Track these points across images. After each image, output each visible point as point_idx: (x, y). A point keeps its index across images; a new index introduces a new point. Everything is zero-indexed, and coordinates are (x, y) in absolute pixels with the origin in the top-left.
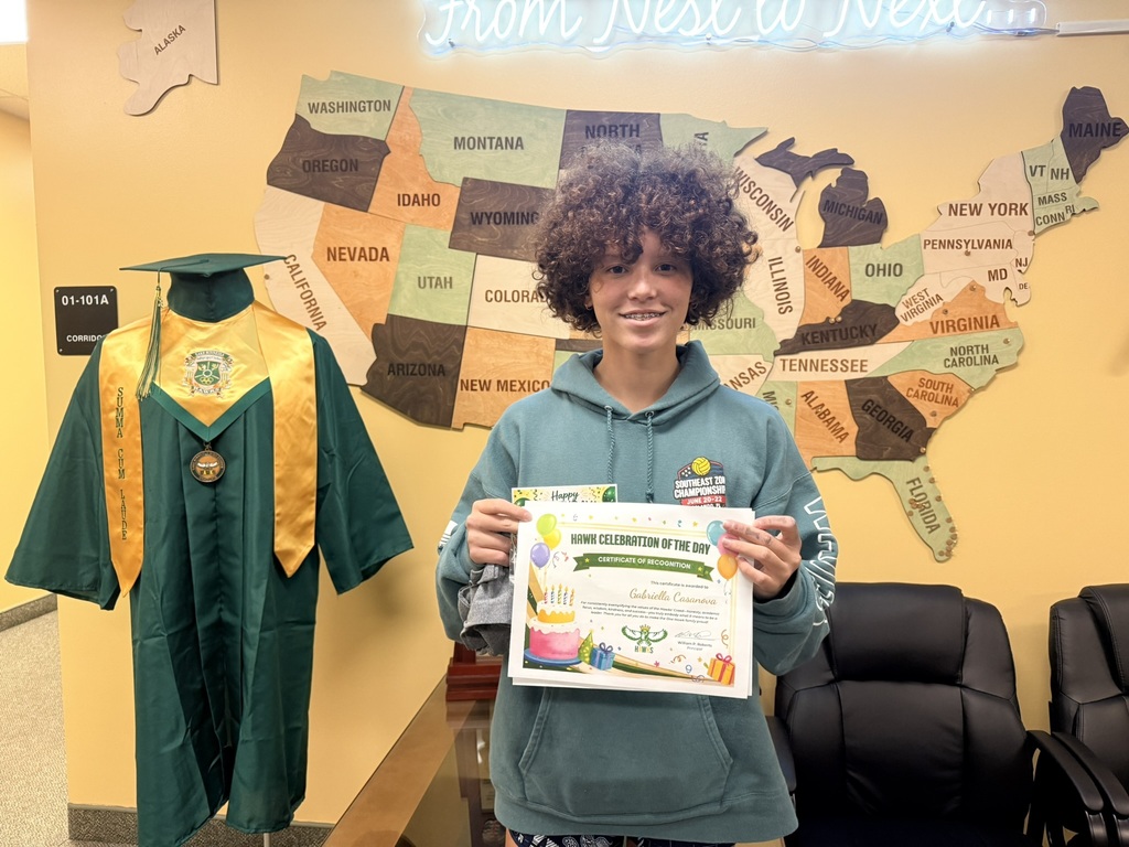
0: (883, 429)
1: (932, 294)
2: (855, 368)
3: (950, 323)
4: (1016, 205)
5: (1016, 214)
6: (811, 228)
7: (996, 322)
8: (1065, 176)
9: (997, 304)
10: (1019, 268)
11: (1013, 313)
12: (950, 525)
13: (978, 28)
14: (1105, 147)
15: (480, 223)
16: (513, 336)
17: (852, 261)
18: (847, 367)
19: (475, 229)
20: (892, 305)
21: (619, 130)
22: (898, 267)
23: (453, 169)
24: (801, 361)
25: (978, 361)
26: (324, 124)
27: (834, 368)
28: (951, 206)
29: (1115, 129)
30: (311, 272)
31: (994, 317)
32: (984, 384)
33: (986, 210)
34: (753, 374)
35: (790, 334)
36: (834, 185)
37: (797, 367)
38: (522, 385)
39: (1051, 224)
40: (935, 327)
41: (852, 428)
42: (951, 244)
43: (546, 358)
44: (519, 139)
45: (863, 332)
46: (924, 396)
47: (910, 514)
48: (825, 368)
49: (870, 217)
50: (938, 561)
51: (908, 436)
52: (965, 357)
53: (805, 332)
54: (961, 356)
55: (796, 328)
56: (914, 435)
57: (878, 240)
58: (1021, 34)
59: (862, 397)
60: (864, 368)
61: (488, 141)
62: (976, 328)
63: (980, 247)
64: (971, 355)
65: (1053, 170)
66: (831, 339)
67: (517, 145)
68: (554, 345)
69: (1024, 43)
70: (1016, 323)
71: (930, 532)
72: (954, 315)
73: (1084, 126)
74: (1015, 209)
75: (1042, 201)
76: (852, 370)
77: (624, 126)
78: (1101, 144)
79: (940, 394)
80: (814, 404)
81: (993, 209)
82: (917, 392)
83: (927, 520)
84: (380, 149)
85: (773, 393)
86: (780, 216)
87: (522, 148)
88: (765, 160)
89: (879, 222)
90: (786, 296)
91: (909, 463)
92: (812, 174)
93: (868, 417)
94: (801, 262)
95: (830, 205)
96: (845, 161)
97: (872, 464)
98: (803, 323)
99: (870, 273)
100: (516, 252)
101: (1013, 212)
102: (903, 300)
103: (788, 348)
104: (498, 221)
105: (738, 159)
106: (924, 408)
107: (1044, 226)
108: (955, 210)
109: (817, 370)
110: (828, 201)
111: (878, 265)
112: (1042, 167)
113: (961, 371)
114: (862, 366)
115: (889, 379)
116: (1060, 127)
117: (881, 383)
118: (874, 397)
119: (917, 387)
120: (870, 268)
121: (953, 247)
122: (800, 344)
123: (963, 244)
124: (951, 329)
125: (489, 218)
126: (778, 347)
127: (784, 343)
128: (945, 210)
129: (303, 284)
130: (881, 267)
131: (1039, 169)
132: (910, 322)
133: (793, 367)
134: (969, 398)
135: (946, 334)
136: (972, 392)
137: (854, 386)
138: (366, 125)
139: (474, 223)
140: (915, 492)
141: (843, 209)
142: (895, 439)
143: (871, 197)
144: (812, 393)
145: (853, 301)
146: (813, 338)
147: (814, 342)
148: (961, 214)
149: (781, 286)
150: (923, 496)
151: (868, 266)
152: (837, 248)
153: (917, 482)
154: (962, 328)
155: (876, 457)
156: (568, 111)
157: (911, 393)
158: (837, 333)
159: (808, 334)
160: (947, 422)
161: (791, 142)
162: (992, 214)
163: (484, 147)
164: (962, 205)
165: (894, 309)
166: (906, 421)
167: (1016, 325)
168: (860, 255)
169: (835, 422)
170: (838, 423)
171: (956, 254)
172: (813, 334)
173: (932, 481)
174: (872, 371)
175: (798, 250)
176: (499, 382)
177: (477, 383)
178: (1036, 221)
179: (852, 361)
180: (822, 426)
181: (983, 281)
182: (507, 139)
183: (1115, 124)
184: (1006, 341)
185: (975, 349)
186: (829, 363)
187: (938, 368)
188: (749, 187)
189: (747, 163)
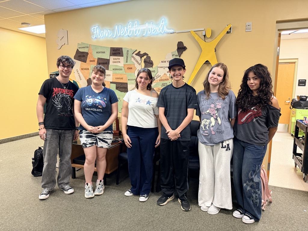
1: (159, 75)
3: (162, 80)
6: (143, 65)
13: (165, 32)
14: (183, 51)
22: (154, 71)
23: (96, 56)
26: (81, 50)
29: (185, 48)
30: (79, 72)
31: (168, 78)
36: (146, 58)
40: (160, 80)
42: (162, 67)
44: (105, 52)
57: (152, 66)
62: (166, 80)
63: (166, 68)
65: (176, 55)
68: (110, 83)
69: (172, 34)
72: (162, 78)
73: (180, 48)
77: (118, 50)
84: (87, 54)
86: (139, 63)
89: (152, 64)
92: (143, 56)
95: (145, 62)
96: (147, 54)
102: (155, 76)
112: (174, 55)
115: (154, 88)
116: (177, 48)
123: (164, 67)
125: (101, 64)
128: (161, 62)
129: (79, 73)
138: (85, 50)
141: (147, 62)
143: (151, 60)
154: (164, 80)
156: (111, 48)
157: (157, 90)
161: (140, 52)
162: (167, 62)
163: (100, 53)
164: (163, 61)
171: (163, 69)
181: (166, 73)
182: (103, 52)
185: (165, 84)
187: (160, 87)
188: (135, 59)
189: (134, 55)
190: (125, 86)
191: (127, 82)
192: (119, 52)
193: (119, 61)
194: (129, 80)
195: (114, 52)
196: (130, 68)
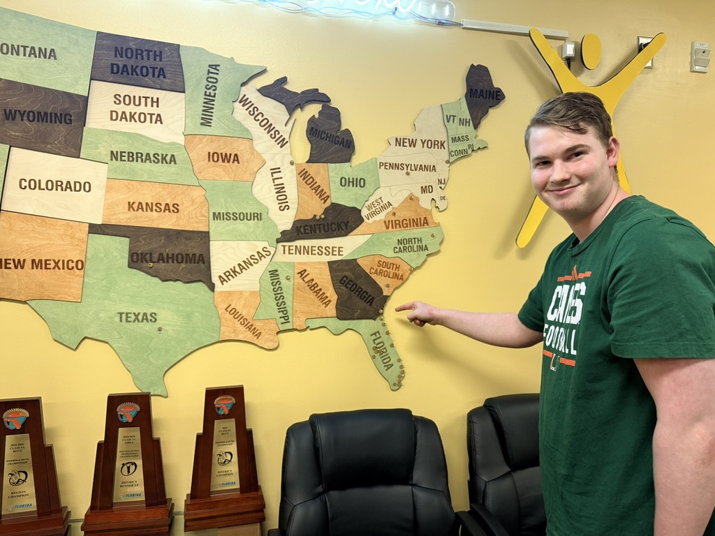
0: (354, 296)
1: (385, 201)
2: (334, 253)
3: (397, 222)
4: (438, 142)
5: (438, 148)
6: (301, 148)
7: (426, 222)
8: (468, 124)
9: (426, 210)
10: (440, 185)
11: (437, 217)
12: (400, 364)
13: (413, 14)
14: (491, 107)
15: (14, 119)
16: (47, 220)
17: (331, 174)
18: (329, 252)
19: (8, 124)
20: (359, 208)
21: (145, 54)
22: (362, 181)
24: (296, 247)
25: (415, 249)
27: (320, 253)
28: (397, 139)
29: (497, 95)
31: (425, 218)
32: (419, 265)
33: (419, 144)
34: (261, 256)
35: (288, 226)
36: (317, 116)
37: (294, 252)
38: (57, 264)
39: (459, 156)
40: (387, 224)
41: (333, 296)
42: (397, 166)
43: (79, 240)
44: (52, 50)
45: (339, 226)
46: (381, 273)
47: (373, 357)
48: (314, 252)
49: (342, 143)
50: (393, 390)
51: (371, 302)
52: (407, 245)
53: (299, 225)
54: (404, 246)
55: (293, 221)
56: (375, 300)
57: (348, 160)
58: (440, 24)
59: (340, 274)
60: (341, 253)
61: (21, 49)
62: (413, 226)
63: (416, 170)
64: (411, 245)
65: (460, 119)
66: (318, 231)
67: (50, 56)
68: (87, 229)
70: (439, 223)
71: (387, 370)
72: (400, 216)
73: (479, 91)
74: (437, 145)
75: (454, 140)
76: (333, 255)
77: (149, 51)
78: (489, 105)
79: (392, 271)
80: (306, 279)
81: (423, 143)
82: (376, 270)
83: (385, 361)
85: (276, 271)
86: (278, 136)
87: (55, 58)
88: (265, 91)
89: (349, 148)
90: (284, 197)
91: (371, 321)
92: (301, 106)
93: (344, 288)
94: (295, 173)
95: (314, 131)
96: (323, 99)
97: (348, 322)
98: (298, 218)
99: (343, 184)
100: (49, 146)
101: (436, 146)
102: (366, 205)
103: (287, 237)
104: (31, 119)
105: (243, 88)
106: (381, 281)
107: (455, 157)
108: (400, 142)
109: (308, 254)
110: (312, 128)
111: (349, 179)
112: (454, 116)
113: (404, 255)
114: (339, 251)
115: (358, 261)
116: (465, 91)
117: (352, 264)
118: (347, 274)
119: (377, 267)
120: (343, 180)
121: (398, 169)
122: (295, 234)
123: (405, 167)
124: (398, 226)
125: (22, 116)
126: (279, 236)
127: (284, 233)
128: (393, 142)
130: (351, 180)
131: (452, 118)
132: (371, 221)
133: (291, 252)
134: (410, 274)
135: (395, 229)
136: (412, 270)
137: (334, 266)
139: (8, 119)
140: (377, 342)
141: (323, 135)
142: (362, 304)
143: (343, 128)
144: (305, 271)
145: (332, 204)
146: (305, 230)
147: (305, 233)
148: (403, 146)
149: (280, 189)
150: (382, 344)
151: (341, 179)
152: (320, 164)
153: (377, 334)
154: (405, 226)
155: (350, 317)
156: (98, 33)
157: (372, 271)
158: (322, 227)
159: (301, 227)
160: (396, 291)
161: (284, 80)
162: (423, 147)
163: (18, 54)
164: (404, 139)
165: (360, 211)
166: (369, 291)
167: (438, 225)
168: (335, 171)
169: (322, 292)
170: (324, 293)
171: (399, 174)
172: (304, 227)
173: (388, 333)
174: (346, 255)
175: (292, 163)
176: (33, 261)
177: (12, 262)
178: (450, 153)
179: (333, 248)
180: (312, 296)
181: (418, 193)
182: (40, 49)
183: (497, 92)
184: (433, 236)
185: (413, 240)
186: (316, 249)
187: (390, 253)
188: (254, 112)
189: (251, 92)
190: (193, 248)
191: (203, 228)
192: (159, 64)
193: (155, 110)
194: (217, 216)
195: (121, 62)
196: (226, 158)
